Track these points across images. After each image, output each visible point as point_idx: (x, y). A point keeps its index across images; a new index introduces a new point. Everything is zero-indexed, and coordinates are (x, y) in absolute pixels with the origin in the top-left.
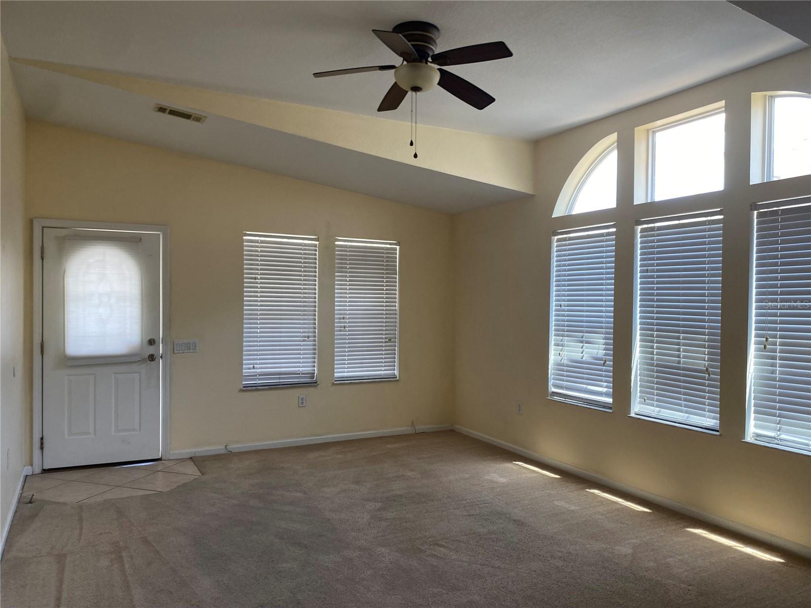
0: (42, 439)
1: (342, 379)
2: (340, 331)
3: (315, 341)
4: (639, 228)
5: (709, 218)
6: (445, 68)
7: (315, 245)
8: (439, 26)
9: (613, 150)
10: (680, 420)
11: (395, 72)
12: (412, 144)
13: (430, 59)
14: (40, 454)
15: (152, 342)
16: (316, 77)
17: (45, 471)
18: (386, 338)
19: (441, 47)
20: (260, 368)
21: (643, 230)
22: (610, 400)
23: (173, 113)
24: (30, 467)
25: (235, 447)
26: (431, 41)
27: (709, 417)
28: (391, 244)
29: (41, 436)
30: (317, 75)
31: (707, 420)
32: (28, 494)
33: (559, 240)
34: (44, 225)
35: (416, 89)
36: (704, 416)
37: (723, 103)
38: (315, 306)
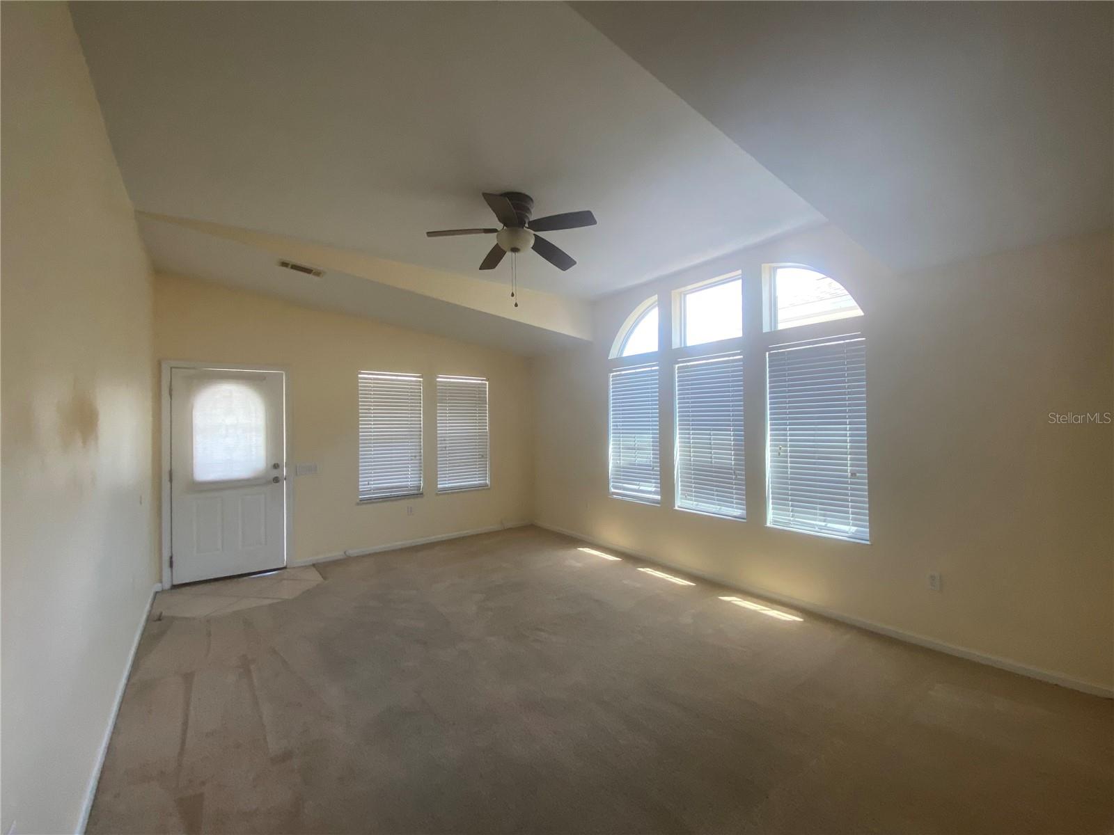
0: (171, 558)
1: (444, 489)
2: (441, 451)
3: (420, 459)
4: (677, 366)
5: (731, 358)
6: (537, 233)
7: (420, 381)
8: (533, 199)
9: (655, 307)
10: (714, 510)
11: (497, 236)
12: (513, 295)
13: (527, 225)
14: (170, 573)
15: (276, 466)
16: (429, 236)
17: (174, 587)
18: (479, 455)
19: (534, 215)
20: (374, 484)
21: (679, 368)
22: (658, 497)
23: (295, 267)
24: (160, 585)
25: (353, 552)
26: (528, 210)
27: (737, 508)
28: (482, 380)
29: (170, 555)
30: (430, 234)
31: (734, 511)
32: (156, 612)
33: (613, 377)
34: (172, 366)
35: (515, 250)
36: (733, 507)
37: (740, 272)
38: (421, 431)
